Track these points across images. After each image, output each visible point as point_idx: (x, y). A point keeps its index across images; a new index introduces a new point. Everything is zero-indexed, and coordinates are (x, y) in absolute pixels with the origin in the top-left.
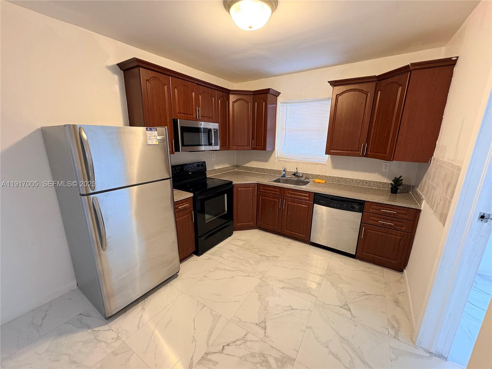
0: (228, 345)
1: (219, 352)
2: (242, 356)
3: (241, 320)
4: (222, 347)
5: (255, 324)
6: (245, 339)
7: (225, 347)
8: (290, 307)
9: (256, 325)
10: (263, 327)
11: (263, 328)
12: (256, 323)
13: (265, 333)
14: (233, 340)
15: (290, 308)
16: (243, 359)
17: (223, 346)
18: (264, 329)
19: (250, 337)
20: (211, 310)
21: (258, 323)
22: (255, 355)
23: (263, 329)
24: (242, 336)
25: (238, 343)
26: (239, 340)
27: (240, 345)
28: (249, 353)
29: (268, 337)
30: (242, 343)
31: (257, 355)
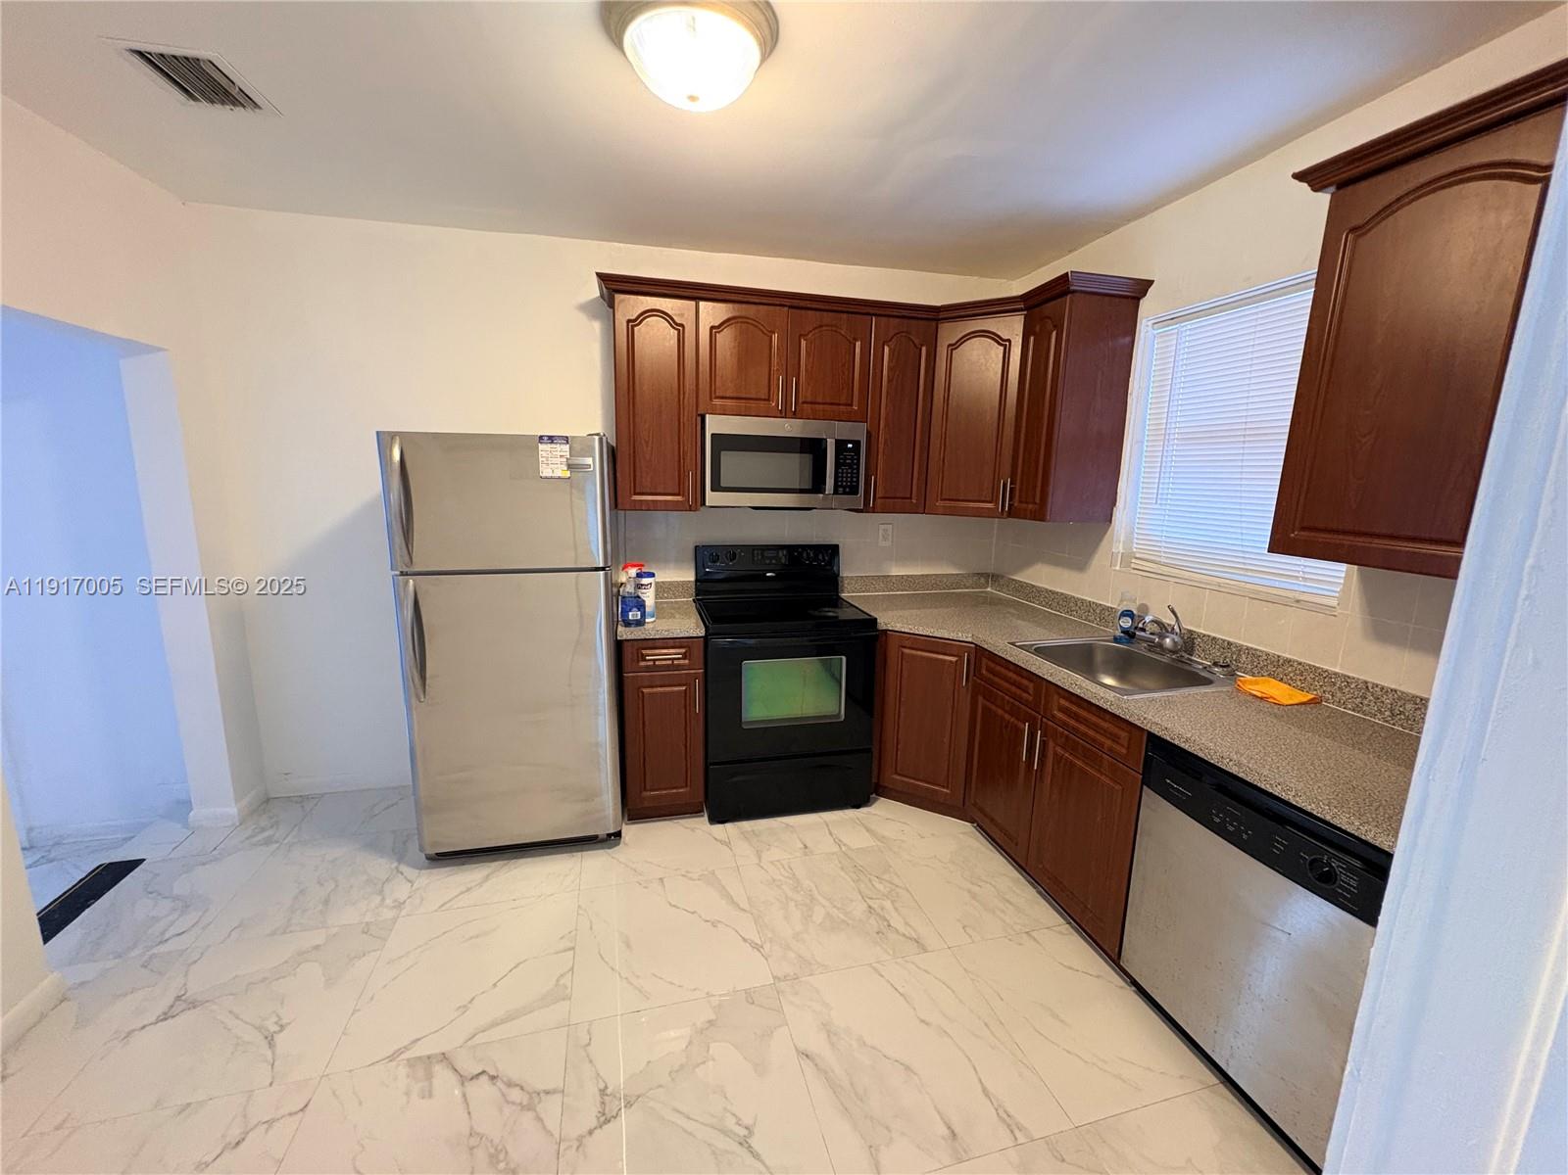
0: (493, 1078)
1: (461, 1076)
2: (478, 1134)
3: (589, 1048)
4: (480, 1071)
5: (602, 1086)
6: (536, 1100)
7: (484, 1078)
8: (747, 1128)
9: (600, 1090)
10: (607, 1111)
11: (604, 1114)
12: (606, 1087)
13: (591, 1132)
14: (515, 1076)
15: (743, 1132)
16: (473, 1141)
17: (484, 1072)
18: (602, 1119)
19: (551, 1108)
20: (572, 969)
21: (609, 1091)
22: (498, 1162)
23: (598, 1118)
24: (540, 1087)
25: (515, 1095)
26: (522, 1088)
27: (508, 1102)
28: (496, 1141)
29: (580, 1149)
30: (518, 1101)
31: (502, 1166)
